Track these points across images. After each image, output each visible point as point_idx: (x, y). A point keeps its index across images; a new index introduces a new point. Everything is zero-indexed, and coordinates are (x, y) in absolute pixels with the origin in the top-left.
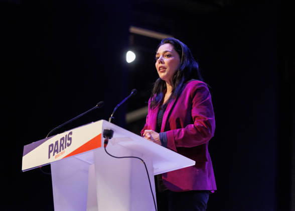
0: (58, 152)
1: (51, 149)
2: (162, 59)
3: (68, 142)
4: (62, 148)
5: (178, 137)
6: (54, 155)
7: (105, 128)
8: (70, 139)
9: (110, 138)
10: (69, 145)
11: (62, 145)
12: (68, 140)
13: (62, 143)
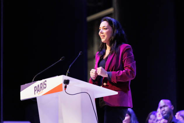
0: (39, 92)
1: (35, 89)
2: (102, 31)
3: (45, 86)
4: (41, 89)
5: (118, 75)
6: (37, 93)
7: (65, 79)
8: (45, 84)
9: (68, 84)
10: (45, 88)
11: (41, 87)
12: (45, 85)
13: (41, 86)
